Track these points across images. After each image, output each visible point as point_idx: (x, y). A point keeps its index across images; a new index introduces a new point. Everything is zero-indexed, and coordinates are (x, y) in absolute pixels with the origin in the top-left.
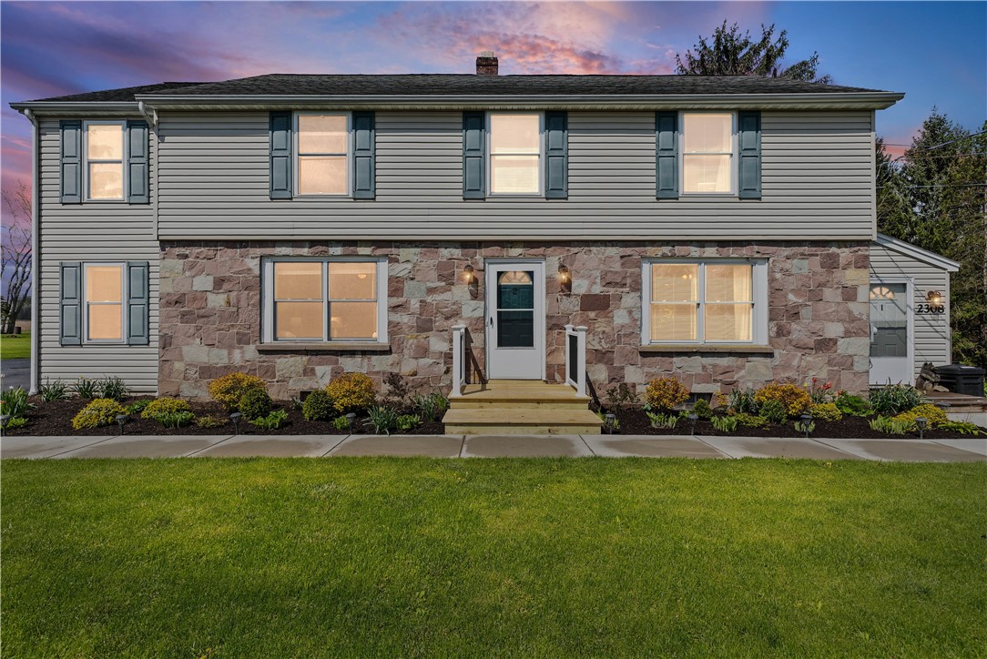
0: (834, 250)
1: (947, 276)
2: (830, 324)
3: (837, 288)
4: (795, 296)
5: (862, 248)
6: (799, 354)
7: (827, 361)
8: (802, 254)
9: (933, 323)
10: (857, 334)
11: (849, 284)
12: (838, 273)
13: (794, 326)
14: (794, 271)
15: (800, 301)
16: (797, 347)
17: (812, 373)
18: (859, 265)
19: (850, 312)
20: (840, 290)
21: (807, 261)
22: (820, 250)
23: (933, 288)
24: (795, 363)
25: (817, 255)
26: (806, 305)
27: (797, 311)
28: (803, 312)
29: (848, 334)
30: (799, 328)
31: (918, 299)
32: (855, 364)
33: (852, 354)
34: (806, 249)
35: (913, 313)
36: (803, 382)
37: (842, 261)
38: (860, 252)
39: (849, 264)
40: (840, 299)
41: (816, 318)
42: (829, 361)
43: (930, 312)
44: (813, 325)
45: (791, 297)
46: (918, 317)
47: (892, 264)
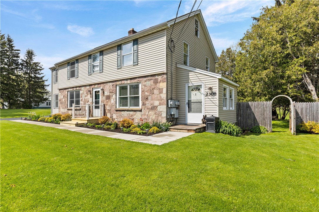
0: (157, 77)
1: (217, 80)
2: (155, 101)
3: (157, 89)
4: (147, 93)
5: (164, 75)
6: (148, 111)
7: (154, 113)
8: (149, 80)
9: (212, 100)
10: (163, 105)
11: (161, 88)
12: (158, 84)
13: (147, 102)
14: (147, 85)
15: (148, 94)
16: (148, 109)
17: (151, 117)
18: (164, 81)
19: (161, 97)
20: (158, 90)
21: (150, 82)
22: (153, 78)
23: (211, 86)
24: (147, 114)
25: (152, 79)
26: (150, 95)
27: (147, 97)
28: (149, 98)
29: (160, 104)
30: (148, 103)
31: (206, 91)
32: (162, 114)
33: (161, 111)
34: (149, 78)
35: (204, 96)
36: (149, 120)
37: (159, 81)
38: (164, 77)
39: (161, 81)
40: (158, 93)
41: (152, 100)
42: (155, 113)
43: (211, 95)
44: (151, 102)
45: (146, 93)
46: (206, 98)
47: (197, 78)
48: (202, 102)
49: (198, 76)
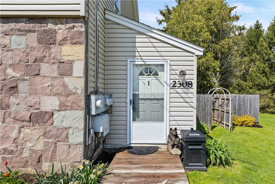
0: (50, 26)
1: (195, 59)
2: (46, 98)
3: (53, 63)
4: (14, 70)
5: (76, 25)
6: (17, 126)
7: (42, 133)
8: (19, 30)
9: (184, 95)
10: (72, 108)
11: (65, 59)
12: (54, 49)
13: (13, 100)
14: (13, 46)
15: (18, 75)
16: (15, 119)
17: (29, 145)
18: (75, 41)
19: (65, 86)
20: (56, 66)
21: (24, 38)
22: (37, 26)
23: (183, 68)
24: (14, 134)
25: (35, 31)
26: (24, 80)
27: (14, 85)
28: (22, 86)
29: (63, 107)
30: (17, 101)
31: (172, 77)
32: (70, 136)
33: (68, 126)
34: (21, 25)
35: (168, 88)
36: (21, 153)
37: (59, 37)
38: (75, 29)
39: (65, 39)
40: (55, 74)
41: (33, 92)
42: (45, 133)
43: (182, 87)
44: (30, 98)
45: (10, 71)
46: (172, 91)
47: (153, 49)
48: (163, 99)
49: (155, 45)
